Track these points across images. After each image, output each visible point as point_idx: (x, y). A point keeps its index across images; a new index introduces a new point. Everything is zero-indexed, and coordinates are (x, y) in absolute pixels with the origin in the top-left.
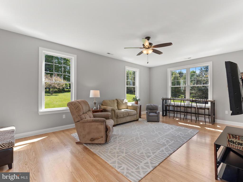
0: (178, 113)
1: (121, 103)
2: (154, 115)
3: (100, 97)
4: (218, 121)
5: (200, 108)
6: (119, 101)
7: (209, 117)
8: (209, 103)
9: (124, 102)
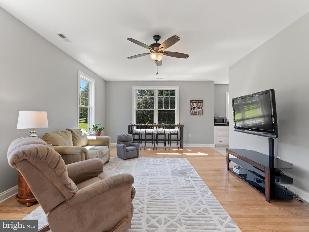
0: (143, 141)
1: (79, 136)
2: (133, 148)
3: (48, 127)
4: (185, 145)
5: (173, 133)
6: (75, 132)
7: (178, 142)
8: (176, 128)
9: (82, 135)
